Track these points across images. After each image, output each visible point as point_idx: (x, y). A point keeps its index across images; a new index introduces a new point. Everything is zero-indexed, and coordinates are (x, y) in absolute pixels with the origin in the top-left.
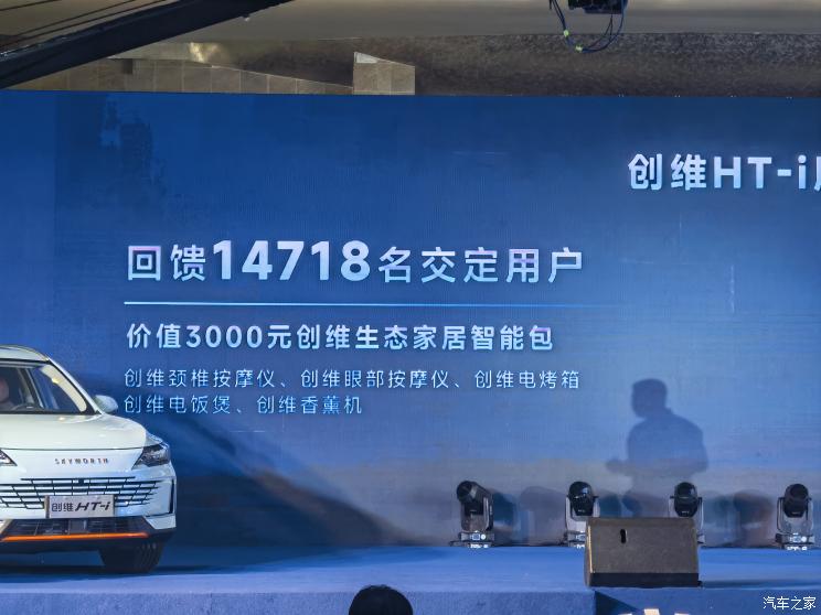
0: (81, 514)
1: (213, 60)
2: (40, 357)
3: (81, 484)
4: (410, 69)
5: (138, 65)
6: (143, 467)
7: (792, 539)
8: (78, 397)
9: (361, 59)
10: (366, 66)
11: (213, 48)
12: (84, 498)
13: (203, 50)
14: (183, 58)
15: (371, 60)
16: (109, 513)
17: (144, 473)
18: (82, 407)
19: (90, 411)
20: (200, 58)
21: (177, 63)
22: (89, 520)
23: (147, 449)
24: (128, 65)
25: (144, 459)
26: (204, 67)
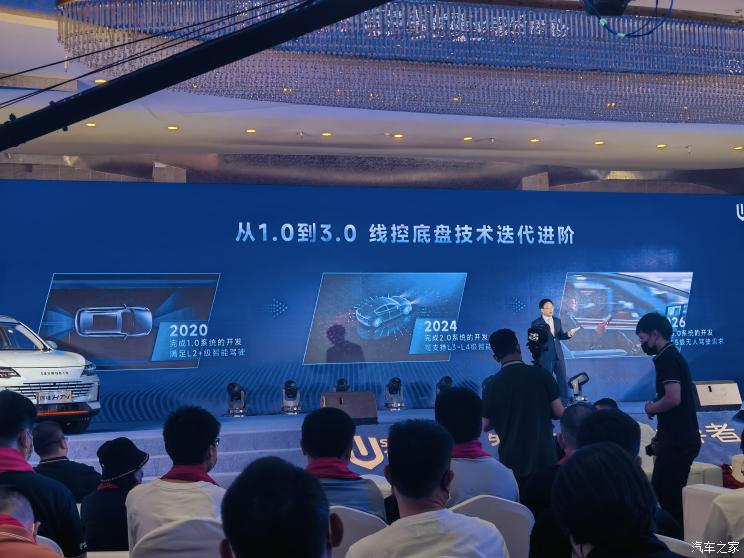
0: (55, 401)
1: (77, 164)
3: (54, 386)
5: (34, 167)
6: (85, 376)
7: (394, 405)
8: (38, 341)
9: (157, 165)
10: (160, 169)
11: (75, 158)
12: (56, 393)
13: (71, 160)
14: (60, 163)
15: (163, 166)
16: (69, 401)
17: (85, 380)
18: (41, 347)
19: (45, 349)
20: (69, 163)
21: (55, 166)
22: (59, 404)
23: (87, 366)
24: (29, 167)
25: (85, 372)
26: (71, 169)
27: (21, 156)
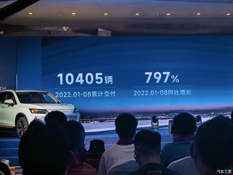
4: (110, 32)
5: (52, 32)
10: (101, 31)
11: (67, 28)
14: (62, 30)
17: (74, 114)
18: (57, 102)
23: (75, 109)
24: (50, 32)
25: (74, 112)
26: (66, 32)
27: (46, 27)
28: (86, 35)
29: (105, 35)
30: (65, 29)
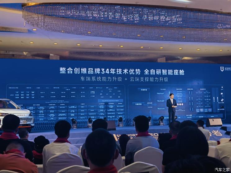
2: (9, 100)
4: (59, 56)
6: (30, 116)
7: (120, 125)
8: (16, 106)
9: (51, 55)
10: (52, 56)
11: (27, 53)
13: (26, 53)
15: (53, 55)
16: (25, 123)
19: (18, 108)
21: (21, 55)
22: (22, 124)
23: (30, 113)
24: (13, 55)
26: (26, 56)
27: (11, 52)
28: (41, 58)
29: (54, 59)
30: (25, 53)
